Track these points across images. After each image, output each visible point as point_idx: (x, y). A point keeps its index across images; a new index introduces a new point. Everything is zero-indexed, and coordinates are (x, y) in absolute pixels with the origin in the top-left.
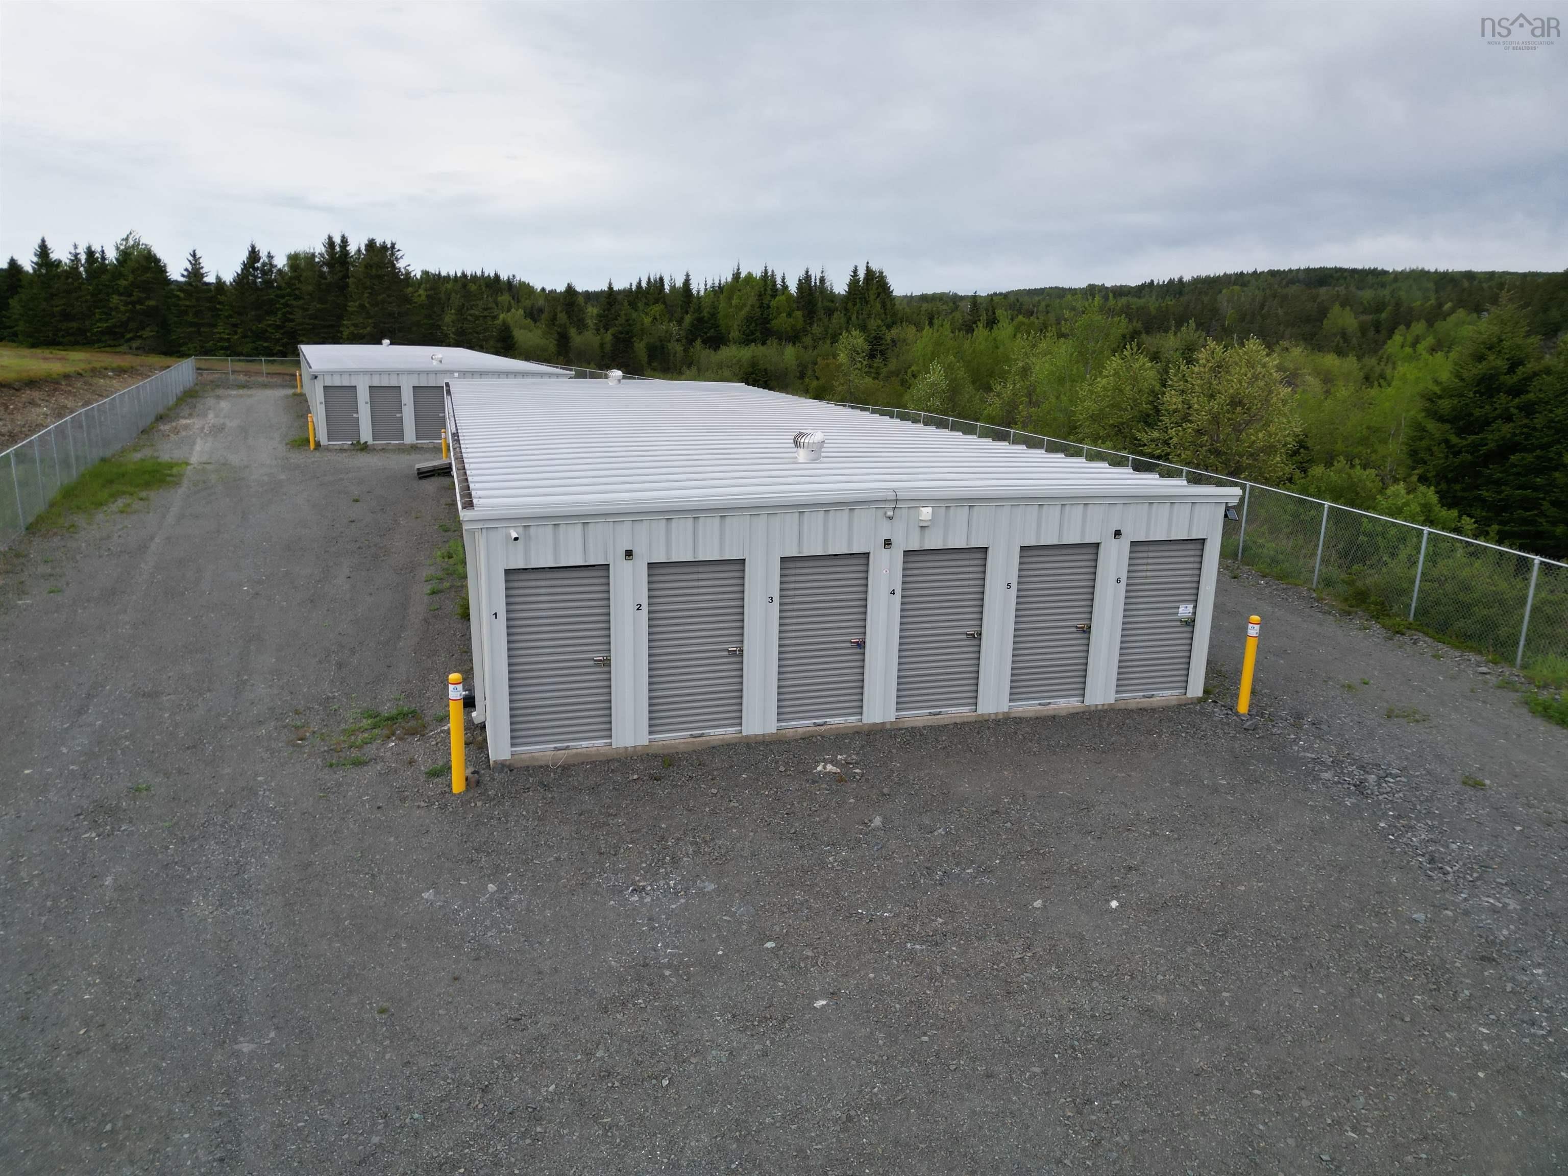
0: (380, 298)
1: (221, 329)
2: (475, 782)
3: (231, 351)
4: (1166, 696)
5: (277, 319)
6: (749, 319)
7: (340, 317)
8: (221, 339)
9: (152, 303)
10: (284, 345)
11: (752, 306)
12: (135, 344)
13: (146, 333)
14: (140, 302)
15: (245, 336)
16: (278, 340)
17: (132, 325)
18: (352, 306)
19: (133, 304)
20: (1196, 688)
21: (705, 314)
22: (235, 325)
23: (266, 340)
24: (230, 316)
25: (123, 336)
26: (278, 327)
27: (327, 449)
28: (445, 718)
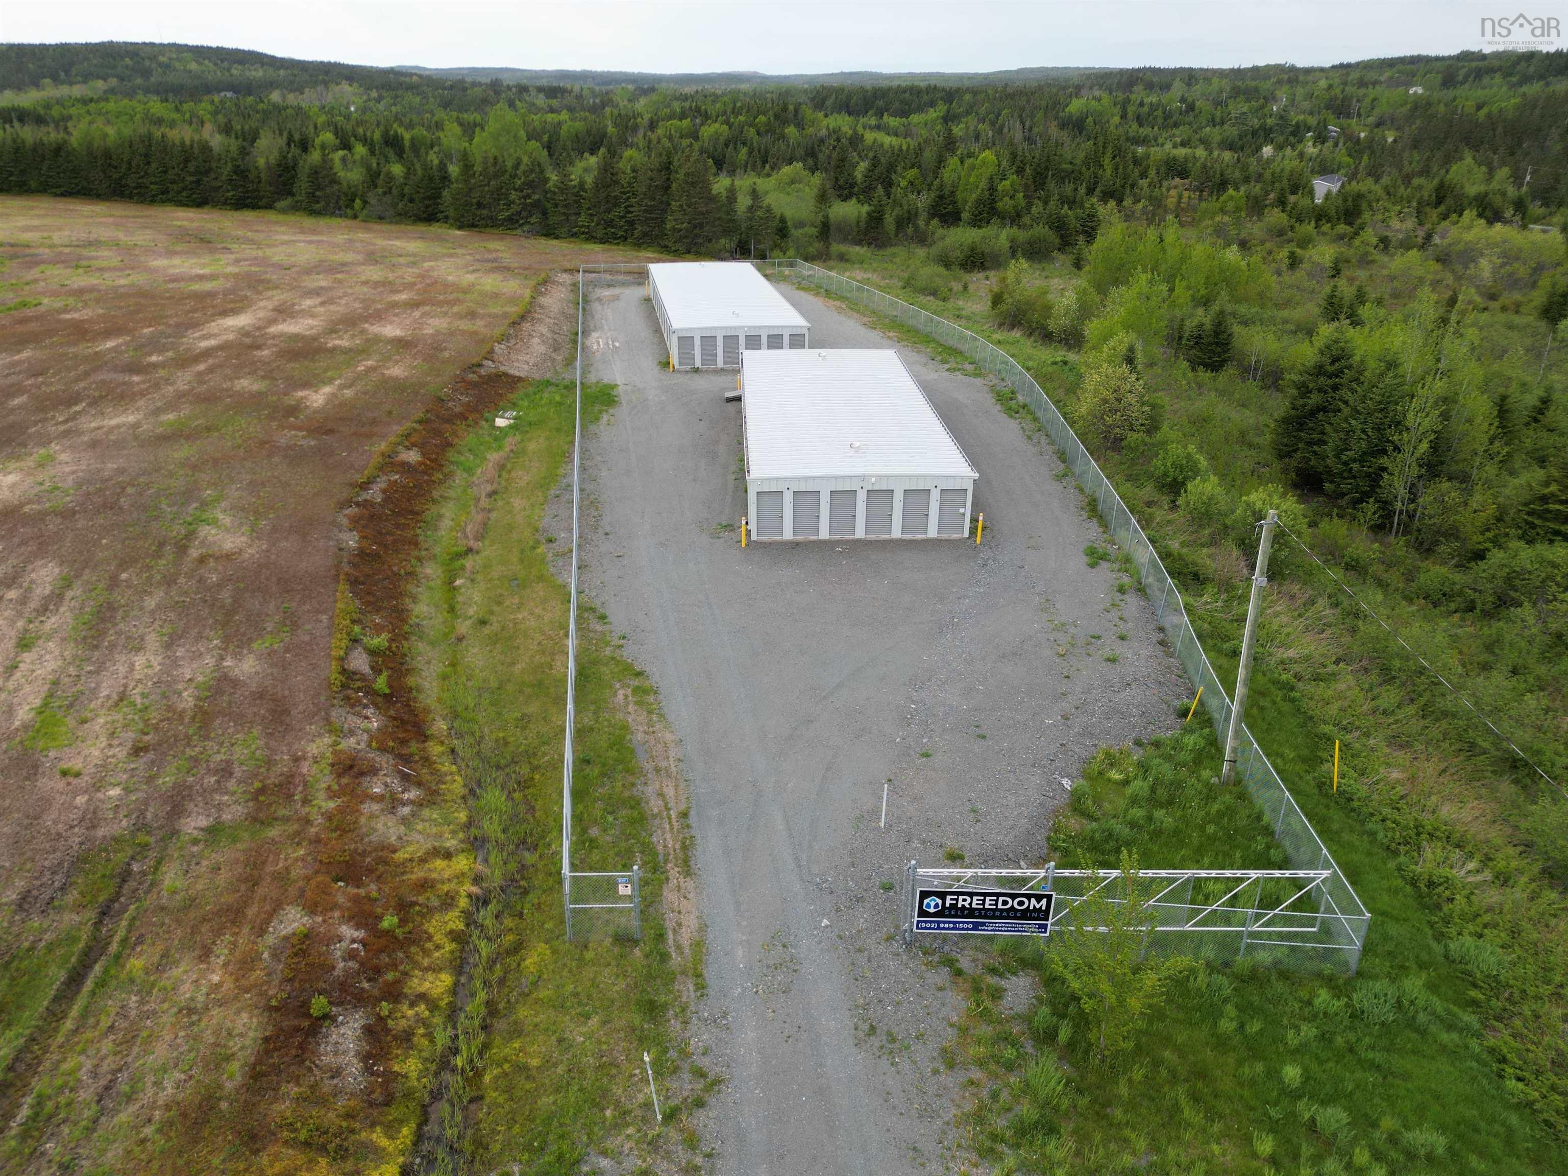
0: (693, 200)
1: (583, 219)
2: (747, 545)
3: (590, 238)
4: (955, 536)
5: (620, 211)
6: (979, 201)
7: (664, 211)
8: (583, 226)
9: (536, 197)
10: (626, 231)
11: (983, 190)
12: (526, 228)
13: (533, 220)
14: (528, 196)
15: (598, 224)
16: (621, 227)
17: (524, 214)
18: (674, 205)
19: (525, 198)
20: (966, 534)
21: (946, 192)
22: (591, 215)
23: (613, 227)
24: (589, 209)
25: (517, 221)
26: (622, 217)
27: (679, 371)
28: (740, 527)
